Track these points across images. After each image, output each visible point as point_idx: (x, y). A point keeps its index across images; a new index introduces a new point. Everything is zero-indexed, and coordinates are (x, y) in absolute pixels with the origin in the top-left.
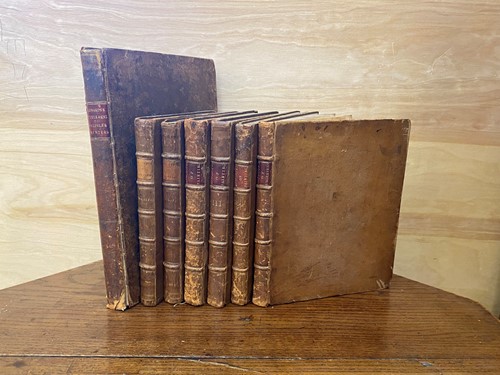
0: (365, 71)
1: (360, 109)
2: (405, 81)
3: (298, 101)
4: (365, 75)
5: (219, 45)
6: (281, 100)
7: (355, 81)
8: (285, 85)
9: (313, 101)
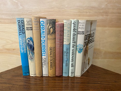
0: (106, 3)
1: (104, 16)
2: (120, 7)
3: (83, 13)
4: (106, 5)
6: (77, 13)
7: (103, 7)
8: (79, 8)
9: (88, 14)
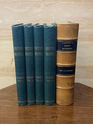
5: (42, 5)
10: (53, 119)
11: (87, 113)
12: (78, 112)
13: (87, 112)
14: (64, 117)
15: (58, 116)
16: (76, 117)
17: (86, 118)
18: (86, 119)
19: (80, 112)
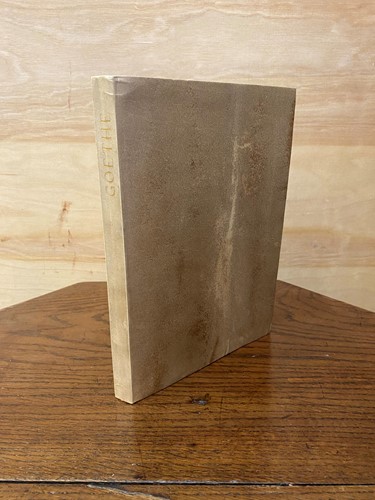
0: (354, 50)
4: (355, 56)
10: (193, 408)
11: (315, 383)
12: (285, 380)
13: (316, 380)
14: (233, 401)
15: (211, 394)
16: (279, 400)
17: (313, 405)
18: (314, 409)
19: (290, 380)
